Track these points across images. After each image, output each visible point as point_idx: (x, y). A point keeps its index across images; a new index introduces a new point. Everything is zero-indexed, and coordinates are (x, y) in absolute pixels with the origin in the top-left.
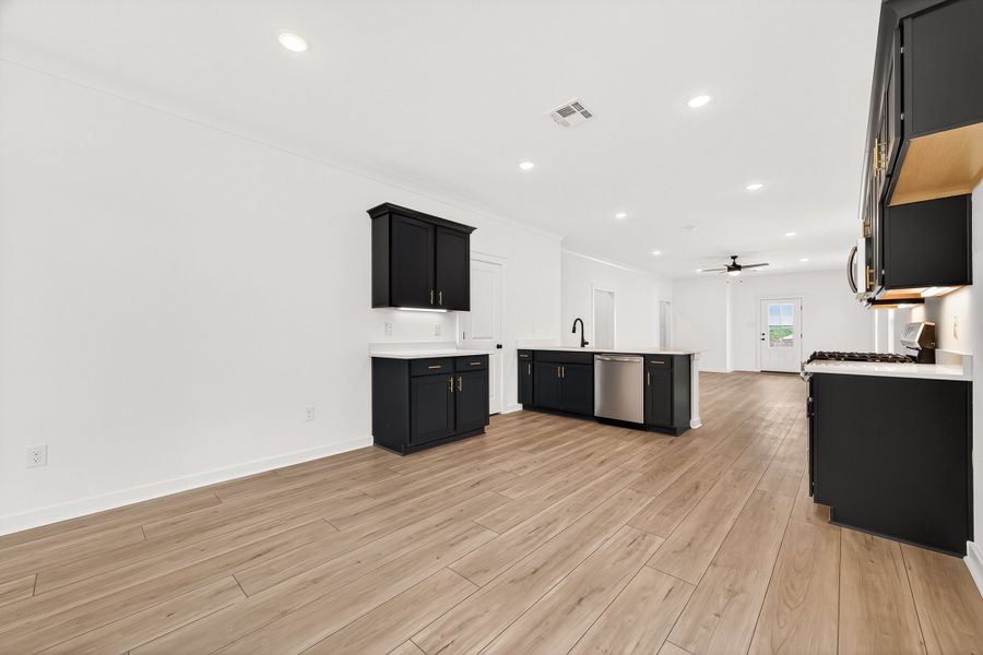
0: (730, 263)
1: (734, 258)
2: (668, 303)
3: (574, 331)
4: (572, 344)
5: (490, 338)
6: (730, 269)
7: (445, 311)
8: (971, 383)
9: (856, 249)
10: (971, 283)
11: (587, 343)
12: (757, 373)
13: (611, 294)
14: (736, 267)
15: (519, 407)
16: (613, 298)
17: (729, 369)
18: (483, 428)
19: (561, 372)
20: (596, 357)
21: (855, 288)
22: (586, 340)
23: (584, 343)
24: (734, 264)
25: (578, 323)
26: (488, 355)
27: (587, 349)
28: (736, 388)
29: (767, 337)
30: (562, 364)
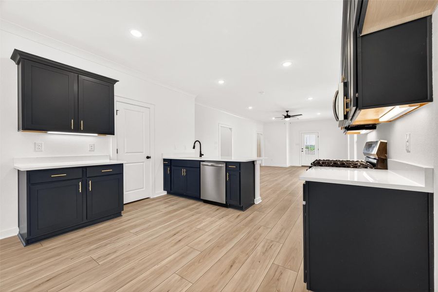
0: (286, 115)
1: (287, 112)
2: (262, 134)
3: (194, 148)
4: (193, 156)
5: (142, 152)
6: (285, 117)
7: (97, 135)
8: (432, 194)
9: (337, 93)
10: (431, 100)
11: (203, 155)
12: (300, 167)
13: (230, 129)
14: (288, 116)
15: (165, 193)
16: (231, 131)
17: (288, 165)
18: (121, 213)
19: (184, 172)
20: (201, 163)
21: (337, 118)
22: (202, 153)
23: (201, 155)
24: (287, 115)
25: (197, 143)
26: (123, 164)
27: (203, 158)
28: (288, 175)
29: (304, 150)
30: (184, 167)
